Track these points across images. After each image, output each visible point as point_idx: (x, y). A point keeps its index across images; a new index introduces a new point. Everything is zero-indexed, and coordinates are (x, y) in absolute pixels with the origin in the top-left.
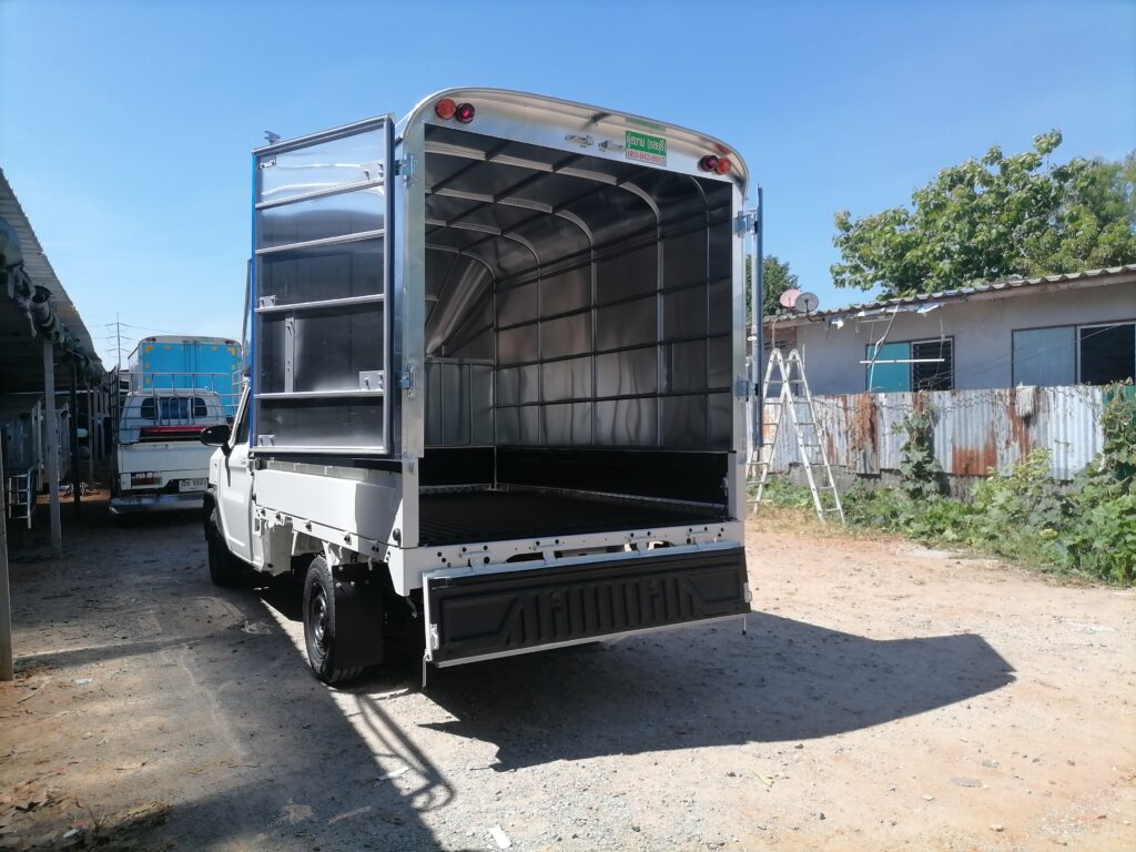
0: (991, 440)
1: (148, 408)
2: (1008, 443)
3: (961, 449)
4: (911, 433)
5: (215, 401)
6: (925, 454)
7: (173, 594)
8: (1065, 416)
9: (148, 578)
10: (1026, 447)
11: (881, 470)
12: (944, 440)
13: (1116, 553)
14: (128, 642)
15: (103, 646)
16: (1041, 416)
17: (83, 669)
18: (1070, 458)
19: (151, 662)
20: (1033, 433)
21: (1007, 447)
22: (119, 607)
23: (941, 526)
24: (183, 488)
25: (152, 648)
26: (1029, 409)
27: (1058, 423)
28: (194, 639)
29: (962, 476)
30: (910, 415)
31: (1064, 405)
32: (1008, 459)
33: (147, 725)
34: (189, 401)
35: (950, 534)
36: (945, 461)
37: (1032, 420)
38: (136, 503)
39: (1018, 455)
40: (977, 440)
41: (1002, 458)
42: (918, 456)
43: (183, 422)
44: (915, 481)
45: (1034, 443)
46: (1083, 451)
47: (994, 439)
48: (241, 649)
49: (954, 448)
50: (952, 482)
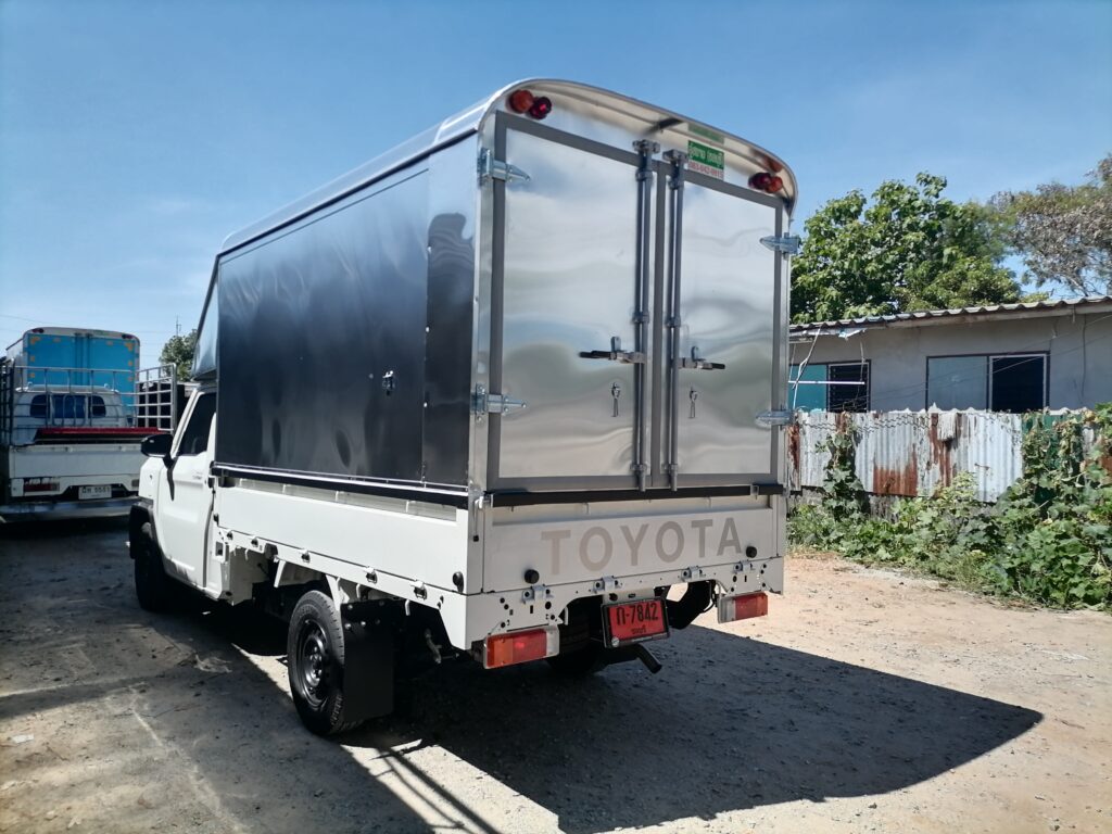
0: (912, 462)
1: (39, 405)
2: (929, 464)
3: (882, 468)
4: (833, 454)
5: (116, 400)
6: (848, 473)
7: (98, 622)
8: (985, 441)
9: (60, 601)
10: (948, 470)
11: (803, 487)
12: (866, 460)
13: (1053, 576)
14: (63, 685)
15: (34, 690)
16: (962, 440)
17: (18, 723)
18: (988, 482)
19: (100, 712)
20: (954, 455)
21: (928, 469)
22: (37, 639)
23: (873, 545)
24: (83, 496)
25: (95, 693)
26: (951, 433)
27: (978, 449)
28: (142, 679)
29: (883, 495)
30: (833, 435)
31: (985, 430)
32: (928, 481)
33: (122, 798)
34: (86, 400)
35: (882, 553)
36: (866, 478)
37: (953, 443)
38: (28, 511)
39: (938, 477)
40: (898, 461)
41: (923, 479)
42: (841, 475)
43: (79, 421)
44: (838, 500)
45: (955, 466)
46: (1002, 475)
47: (915, 460)
48: (204, 691)
49: (876, 468)
50: (872, 500)
